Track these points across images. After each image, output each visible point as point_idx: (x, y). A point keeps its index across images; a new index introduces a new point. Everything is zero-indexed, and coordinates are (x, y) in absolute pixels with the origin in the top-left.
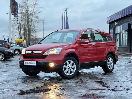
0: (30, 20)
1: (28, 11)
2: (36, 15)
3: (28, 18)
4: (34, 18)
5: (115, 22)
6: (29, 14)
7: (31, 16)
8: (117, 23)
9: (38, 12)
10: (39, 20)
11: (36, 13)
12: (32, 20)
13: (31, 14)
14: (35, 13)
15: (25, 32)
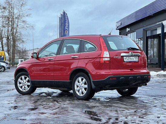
0: (15, 26)
1: (13, 14)
2: (24, 19)
3: (12, 24)
4: (20, 24)
5: (127, 28)
6: (14, 17)
7: (17, 20)
8: (129, 29)
9: (26, 14)
10: (28, 26)
11: (23, 16)
12: (17, 26)
13: (16, 18)
14: (21, 16)
15: (8, 42)
